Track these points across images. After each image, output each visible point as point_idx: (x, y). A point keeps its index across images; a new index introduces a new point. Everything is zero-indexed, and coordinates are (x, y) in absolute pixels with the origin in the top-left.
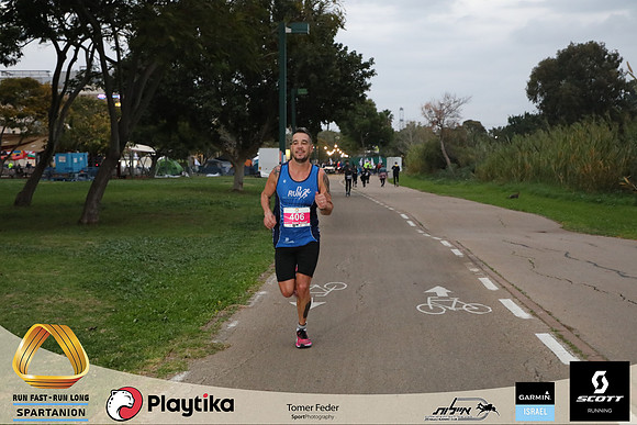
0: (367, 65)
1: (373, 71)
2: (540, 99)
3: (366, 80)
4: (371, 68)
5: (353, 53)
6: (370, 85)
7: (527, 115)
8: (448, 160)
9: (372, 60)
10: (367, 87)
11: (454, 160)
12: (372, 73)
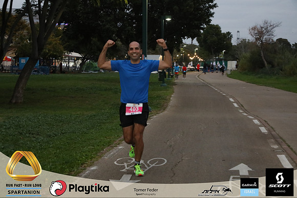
3: (211, 10)
4: (214, 2)
6: (213, 13)
12: (215, 6)
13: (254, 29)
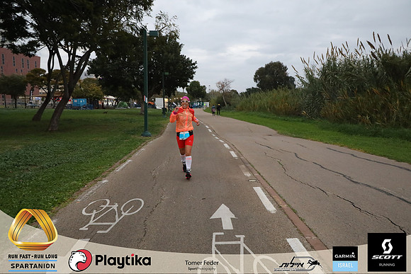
0: (194, 64)
1: (196, 66)
2: (258, 82)
5: (188, 59)
6: (195, 72)
7: (252, 88)
8: (226, 103)
9: (196, 62)
13: (219, 83)
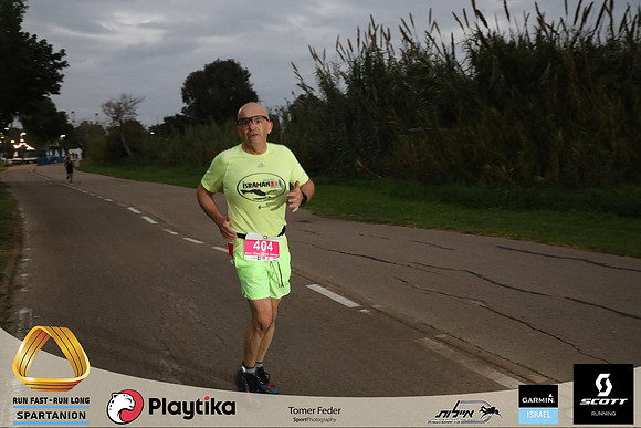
0: (58, 56)
1: (65, 62)
2: (191, 101)
3: (59, 71)
4: (63, 59)
5: (43, 42)
6: (63, 76)
7: (177, 115)
8: (128, 150)
9: (63, 51)
10: (60, 78)
11: (133, 150)
12: (64, 64)
